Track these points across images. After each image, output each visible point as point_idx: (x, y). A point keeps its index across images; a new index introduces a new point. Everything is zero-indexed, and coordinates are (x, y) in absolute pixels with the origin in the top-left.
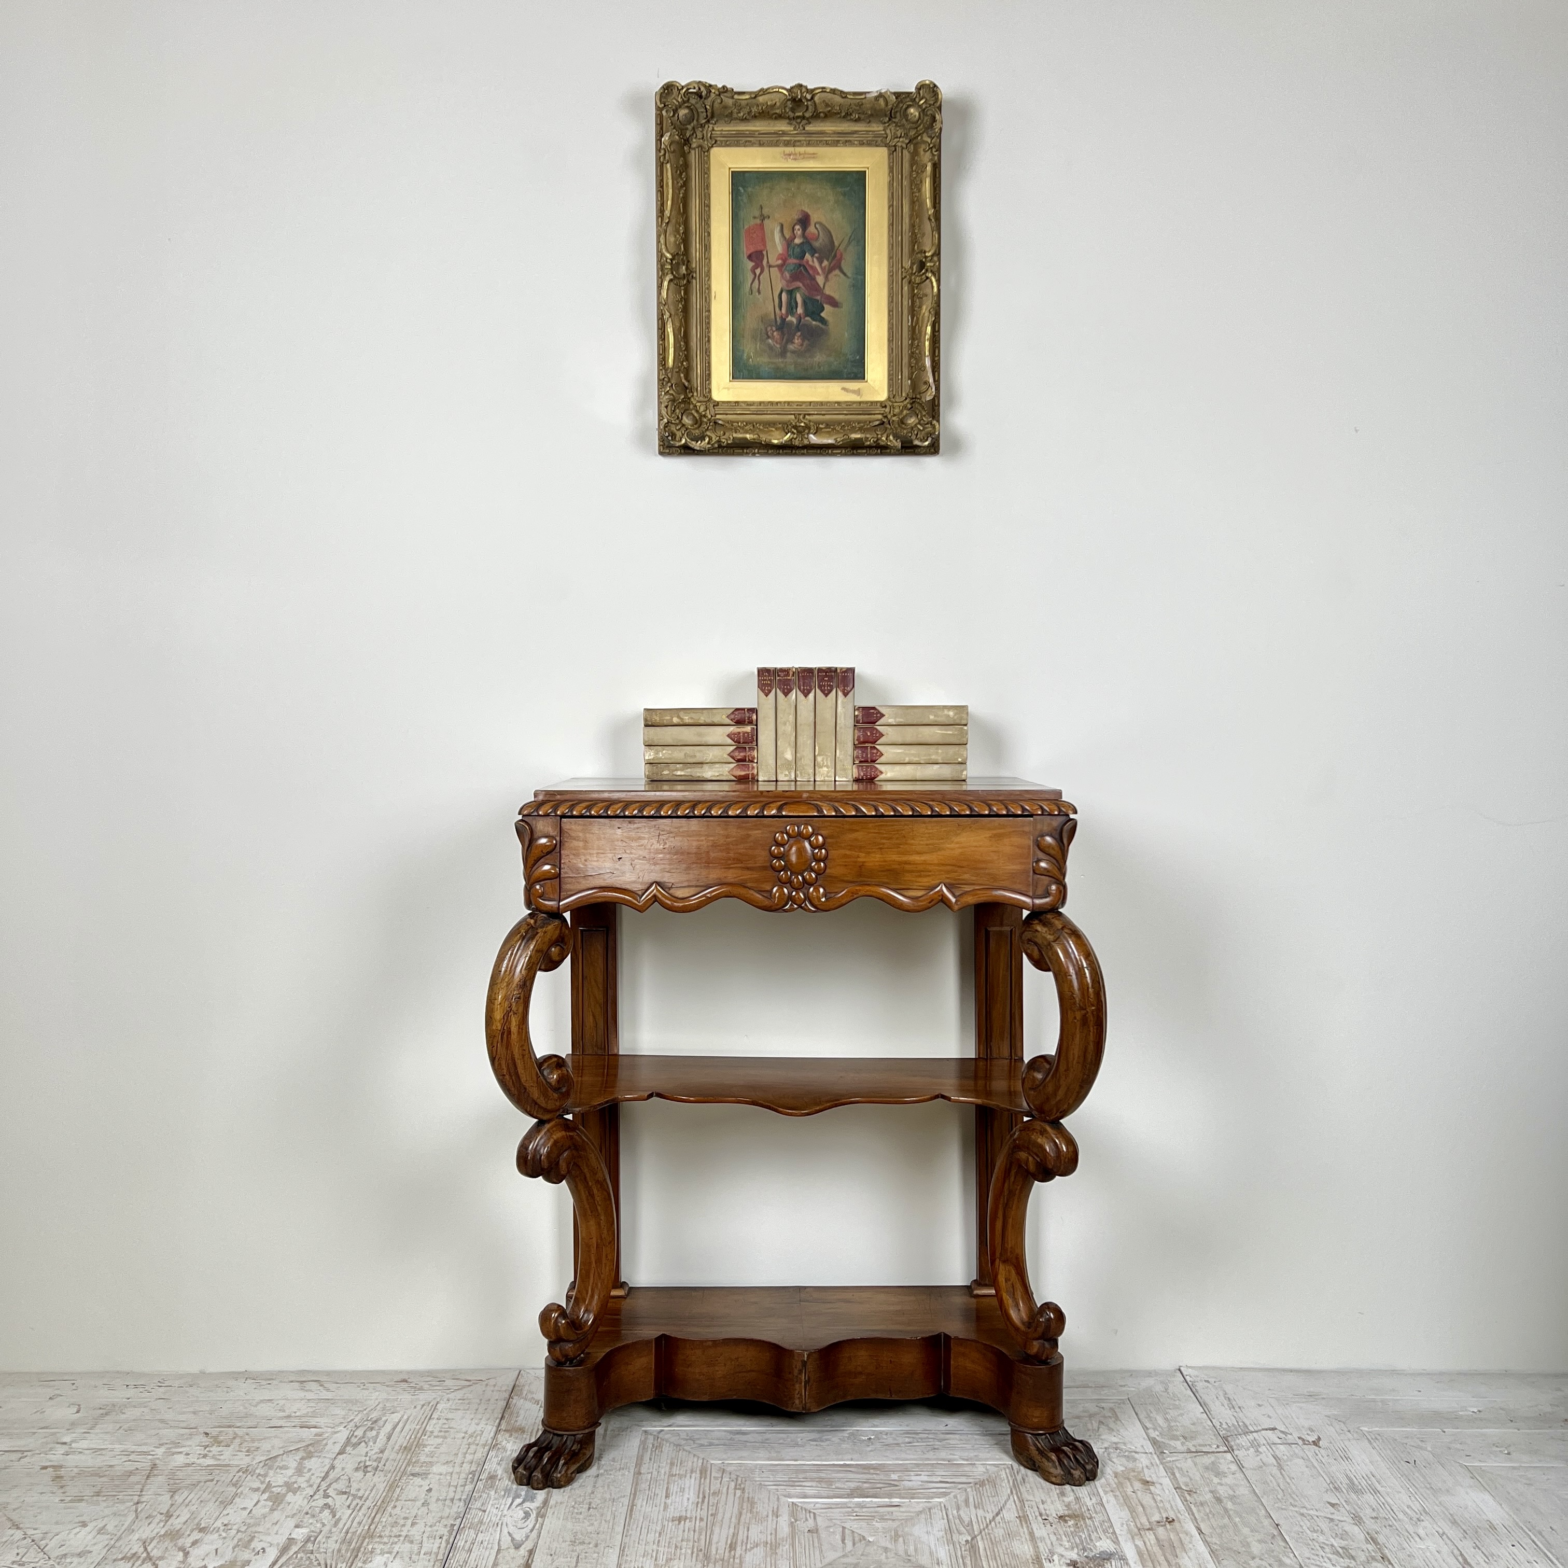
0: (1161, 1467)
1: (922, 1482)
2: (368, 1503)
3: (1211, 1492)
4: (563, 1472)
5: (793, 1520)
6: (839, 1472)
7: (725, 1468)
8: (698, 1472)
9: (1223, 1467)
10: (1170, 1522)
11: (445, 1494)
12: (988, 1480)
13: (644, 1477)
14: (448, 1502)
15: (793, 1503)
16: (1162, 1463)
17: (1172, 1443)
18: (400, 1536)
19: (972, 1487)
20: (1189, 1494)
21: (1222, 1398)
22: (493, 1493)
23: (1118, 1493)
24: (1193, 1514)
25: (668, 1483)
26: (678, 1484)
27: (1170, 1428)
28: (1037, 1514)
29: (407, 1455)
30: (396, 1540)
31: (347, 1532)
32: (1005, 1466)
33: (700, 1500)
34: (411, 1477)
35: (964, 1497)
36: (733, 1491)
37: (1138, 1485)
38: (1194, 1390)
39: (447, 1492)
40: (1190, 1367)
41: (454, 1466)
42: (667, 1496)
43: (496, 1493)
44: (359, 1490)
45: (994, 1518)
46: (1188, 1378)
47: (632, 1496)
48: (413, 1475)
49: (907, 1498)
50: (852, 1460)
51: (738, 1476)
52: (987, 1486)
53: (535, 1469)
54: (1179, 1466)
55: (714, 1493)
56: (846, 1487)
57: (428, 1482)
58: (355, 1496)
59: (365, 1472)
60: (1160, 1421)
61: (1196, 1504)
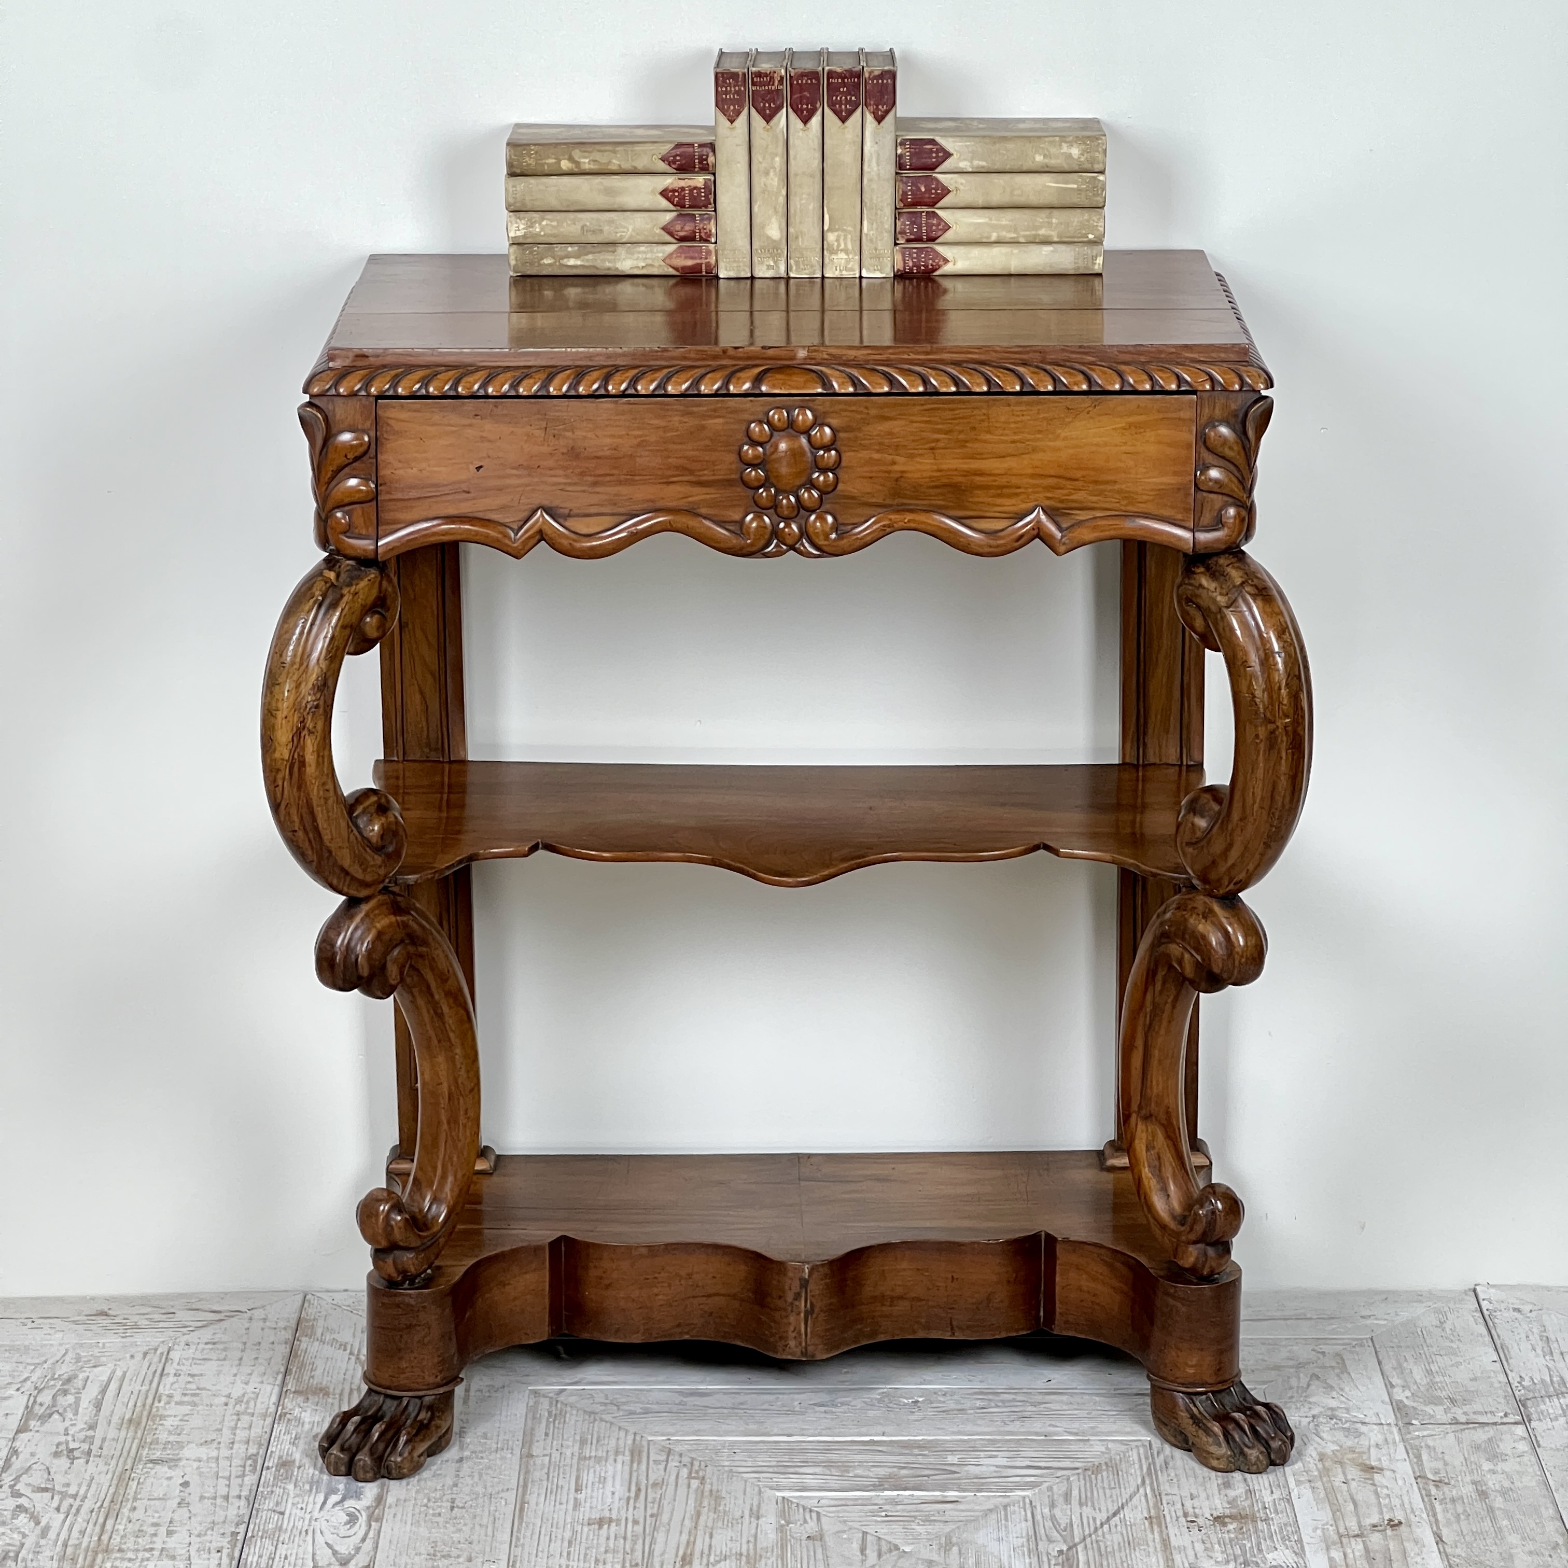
0: (1401, 1447)
1: (997, 1466)
2: (88, 1504)
3: (1474, 1483)
4: (406, 1455)
5: (783, 1522)
6: (860, 1453)
7: (671, 1447)
8: (627, 1453)
9: (1505, 1446)
10: (1393, 1526)
11: (212, 1490)
12: (1106, 1463)
13: (539, 1461)
14: (219, 1500)
15: (784, 1498)
16: (1403, 1440)
17: (1428, 1409)
19: (1078, 1474)
20: (1437, 1486)
22: (291, 1487)
23: (1319, 1484)
24: (1435, 1515)
25: (578, 1470)
26: (595, 1472)
27: (1432, 1383)
28: (1180, 1516)
29: (136, 1432)
30: (147, 1554)
33: (633, 1494)
34: (151, 1465)
35: (1064, 1489)
36: (686, 1481)
37: (1354, 1472)
38: (1490, 1324)
39: (215, 1486)
40: (1494, 1286)
41: (219, 1448)
42: (578, 1489)
43: (295, 1486)
44: (68, 1485)
45: (1108, 1518)
46: (1485, 1305)
47: (520, 1490)
48: (151, 1461)
49: (970, 1491)
50: (884, 1434)
51: (693, 1458)
52: (1105, 1474)
53: (359, 1450)
54: (1431, 1444)
55: (655, 1485)
56: (871, 1474)
57: (179, 1472)
58: (63, 1494)
59: (73, 1460)
60: (1416, 1375)
61: (1442, 1502)
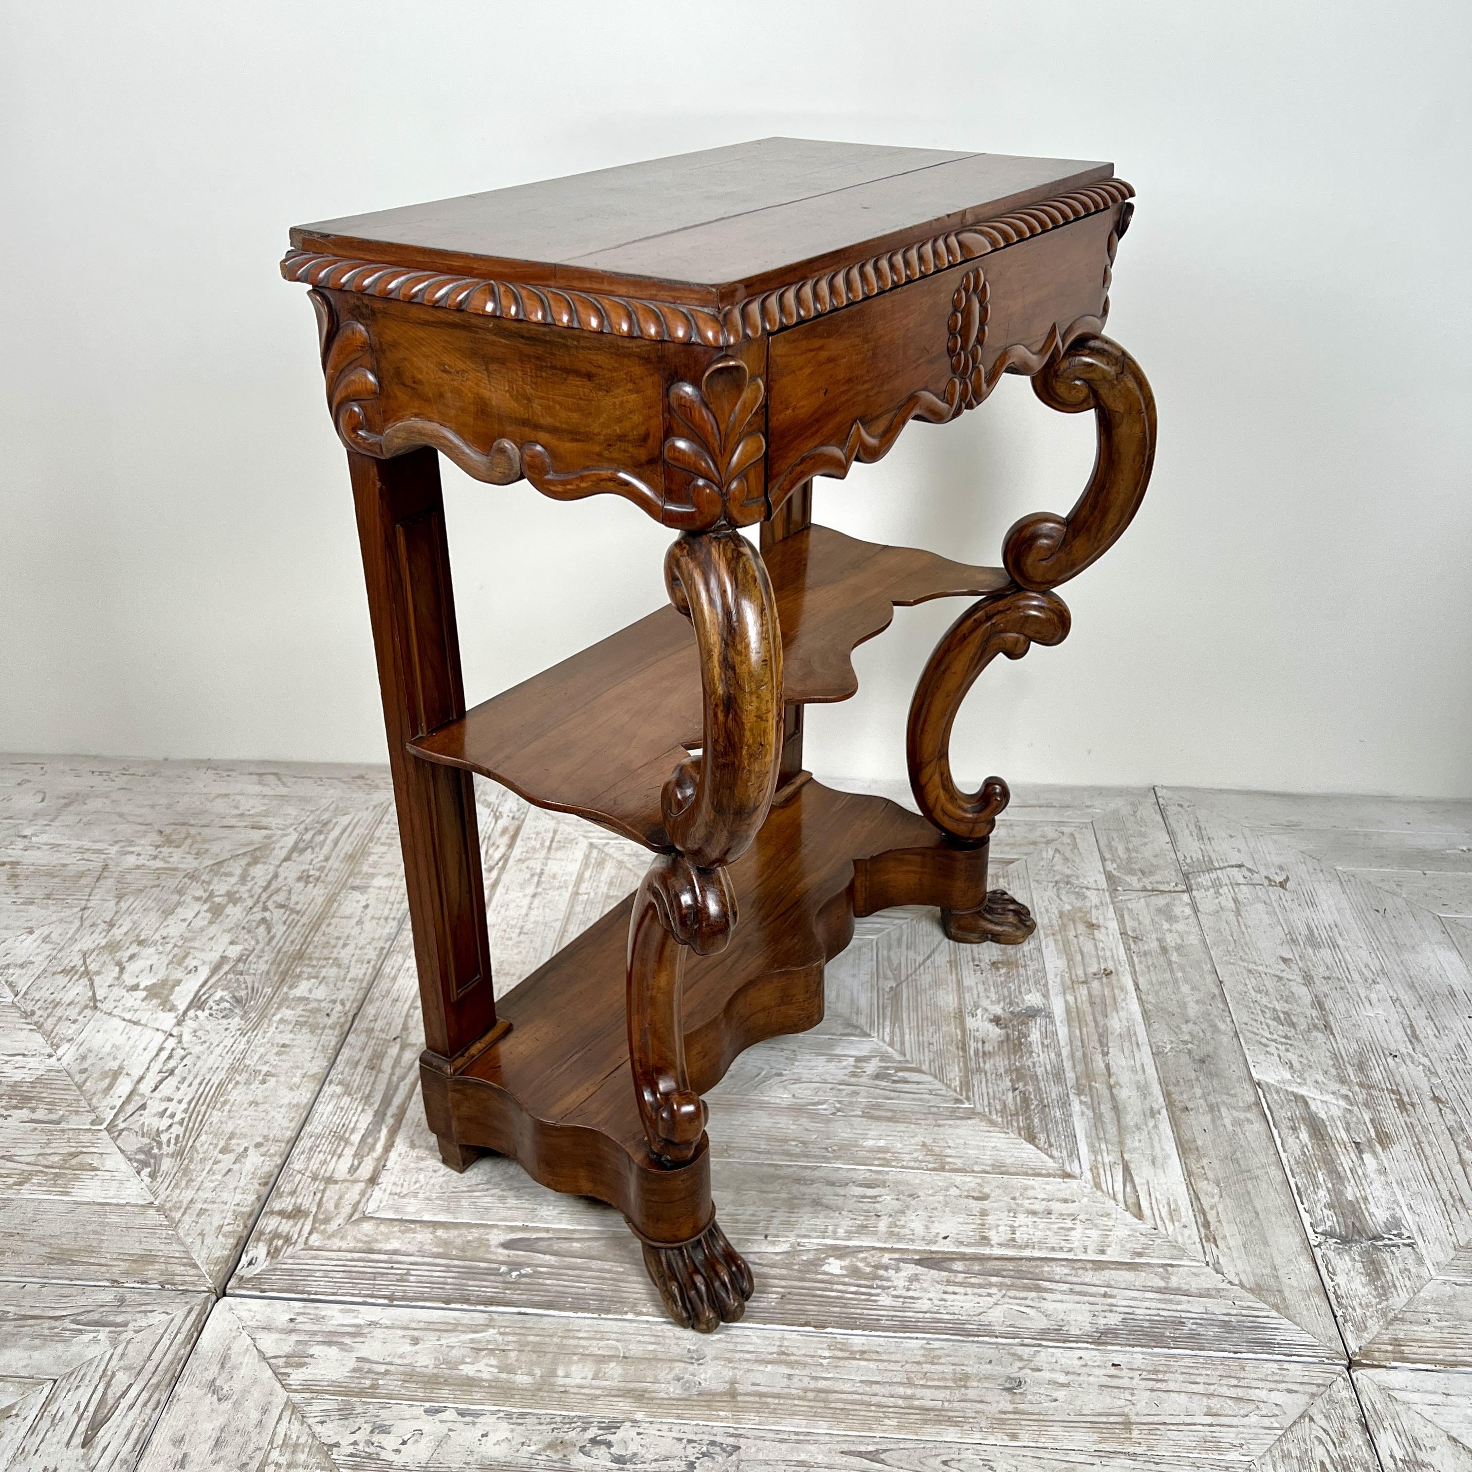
0: (1111, 906)
2: (304, 920)
3: (1158, 940)
9: (1177, 910)
10: (1107, 974)
11: (380, 911)
13: (581, 898)
14: (382, 920)
16: (1113, 903)
17: (1128, 878)
18: (329, 958)
20: (1135, 941)
21: (1192, 827)
23: (1059, 937)
24: (1134, 966)
27: (1129, 859)
28: (970, 958)
29: (351, 865)
30: (325, 963)
31: (279, 952)
34: (351, 891)
35: (898, 935)
37: (1081, 928)
38: (1165, 814)
39: (383, 909)
40: (1166, 787)
41: (393, 879)
44: (297, 903)
45: (924, 961)
46: (1160, 800)
48: (353, 888)
54: (1130, 906)
57: (366, 897)
58: (293, 911)
59: (307, 883)
60: (1121, 851)
61: (1139, 955)
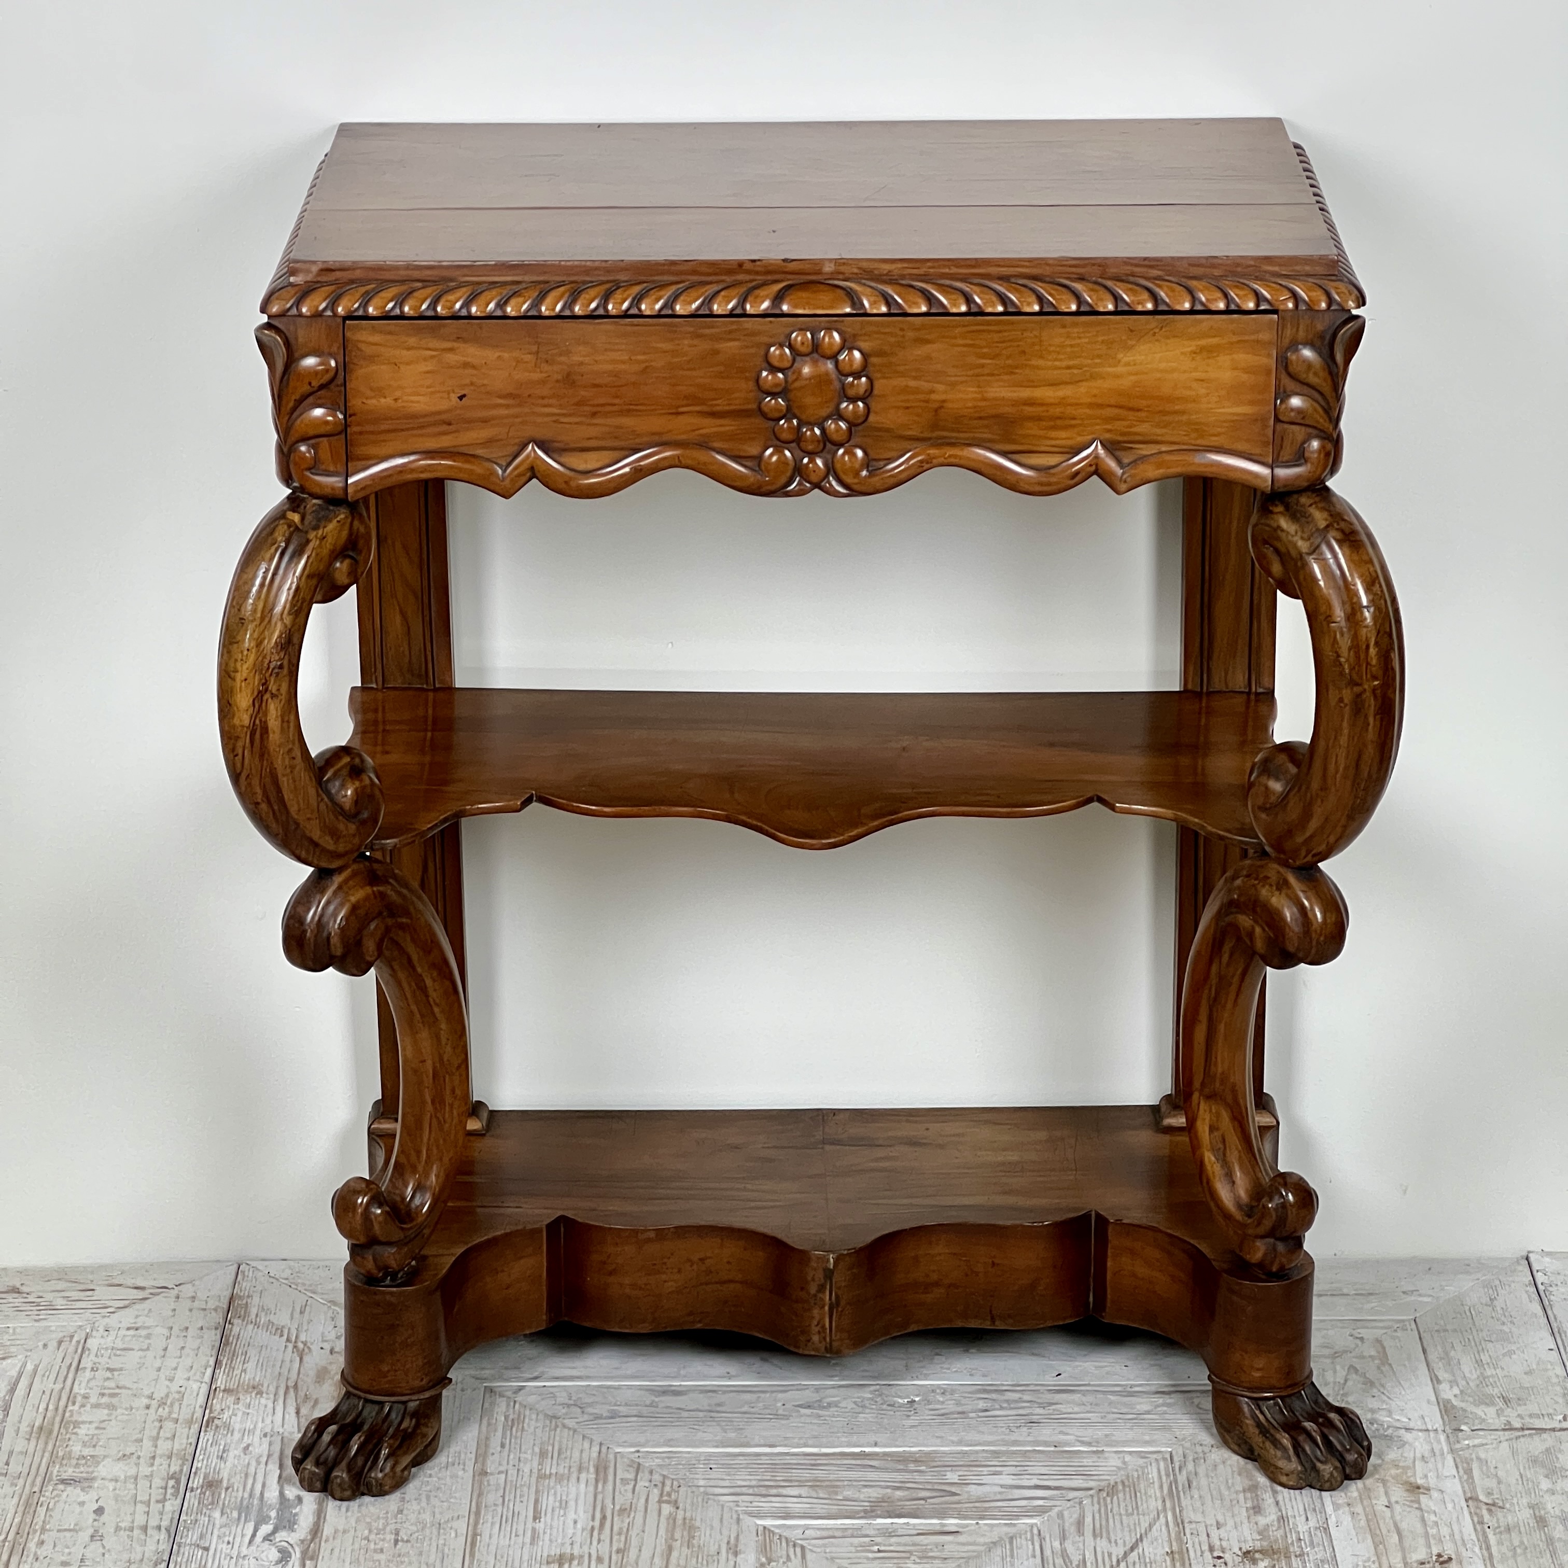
0: (1449, 1459)
1: (1002, 1486)
3: (1531, 1506)
5: (764, 1560)
6: (850, 1468)
7: (641, 1461)
8: (592, 1469)
10: (1442, 1563)
11: (129, 1518)
12: (1123, 1482)
13: (493, 1480)
14: (137, 1531)
15: (765, 1527)
16: (1452, 1451)
17: (1479, 1411)
19: (1092, 1496)
20: (1490, 1511)
22: (217, 1514)
23: (1359, 1509)
24: (1488, 1548)
25: (537, 1492)
26: (555, 1494)
27: (1483, 1378)
28: (1205, 1549)
29: (46, 1443)
32: (1159, 1456)
33: (597, 1523)
34: (61, 1487)
35: (1075, 1516)
36: (656, 1506)
37: (1398, 1493)
38: (1546, 1302)
39: (133, 1514)
40: (1549, 1254)
41: (137, 1465)
42: (536, 1517)
43: (222, 1513)
45: (1125, 1552)
46: (1540, 1277)
47: (472, 1517)
48: (63, 1481)
49: (971, 1519)
50: (876, 1445)
51: (664, 1477)
52: (1121, 1495)
54: (1483, 1456)
55: (622, 1511)
56: (862, 1497)
57: (93, 1495)
61: (1497, 1531)
